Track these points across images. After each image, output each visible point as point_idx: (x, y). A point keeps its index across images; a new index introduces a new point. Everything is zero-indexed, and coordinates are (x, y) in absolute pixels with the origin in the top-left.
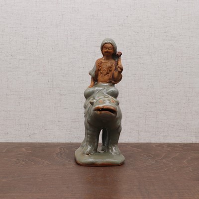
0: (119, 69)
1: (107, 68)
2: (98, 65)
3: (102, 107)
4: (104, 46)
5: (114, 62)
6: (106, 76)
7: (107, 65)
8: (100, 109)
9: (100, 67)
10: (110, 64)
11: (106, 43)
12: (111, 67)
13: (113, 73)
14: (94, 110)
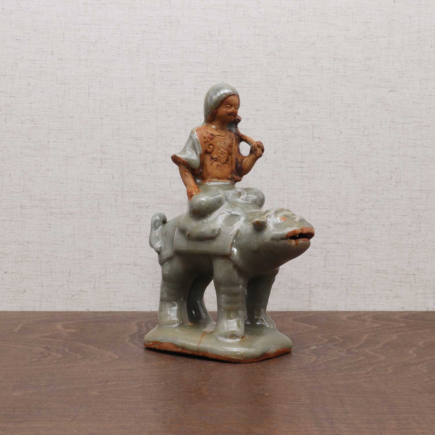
1: (226, 148)
2: (205, 142)
3: (300, 231)
4: (226, 100)
5: (233, 135)
6: (227, 164)
7: (225, 141)
8: (296, 235)
9: (211, 146)
10: (229, 140)
11: (231, 94)
12: (231, 146)
13: (237, 159)
14: (282, 238)
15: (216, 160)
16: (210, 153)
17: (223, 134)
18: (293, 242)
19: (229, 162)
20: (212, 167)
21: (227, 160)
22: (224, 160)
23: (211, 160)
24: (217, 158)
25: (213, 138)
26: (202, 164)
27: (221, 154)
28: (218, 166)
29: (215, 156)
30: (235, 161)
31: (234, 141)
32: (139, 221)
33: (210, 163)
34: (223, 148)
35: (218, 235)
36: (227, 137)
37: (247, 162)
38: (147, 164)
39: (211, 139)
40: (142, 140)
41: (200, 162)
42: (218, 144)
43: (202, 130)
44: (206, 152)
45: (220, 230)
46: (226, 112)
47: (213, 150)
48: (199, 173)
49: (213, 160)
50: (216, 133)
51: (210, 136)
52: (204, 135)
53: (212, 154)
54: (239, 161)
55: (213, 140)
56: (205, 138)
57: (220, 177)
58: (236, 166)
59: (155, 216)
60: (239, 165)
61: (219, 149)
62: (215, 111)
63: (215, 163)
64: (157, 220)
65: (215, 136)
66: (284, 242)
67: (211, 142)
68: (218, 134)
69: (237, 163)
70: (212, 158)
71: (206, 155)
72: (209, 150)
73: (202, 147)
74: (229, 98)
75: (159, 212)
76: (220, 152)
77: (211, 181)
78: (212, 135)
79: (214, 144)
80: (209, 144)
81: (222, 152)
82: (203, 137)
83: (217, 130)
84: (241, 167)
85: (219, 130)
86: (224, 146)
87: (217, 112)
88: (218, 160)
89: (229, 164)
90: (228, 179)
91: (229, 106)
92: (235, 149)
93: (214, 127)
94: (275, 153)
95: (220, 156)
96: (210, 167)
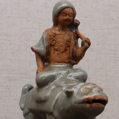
0: (86, 44)
1: (65, 42)
2: (50, 39)
3: (93, 98)
4: (63, 11)
5: (72, 34)
6: (64, 53)
7: (64, 38)
8: (90, 101)
9: (54, 41)
10: (68, 37)
11: (66, 7)
12: (69, 41)
13: (73, 50)
14: (80, 103)
15: (57, 50)
16: (54, 46)
17: (63, 33)
18: (88, 105)
19: (68, 52)
20: (54, 55)
21: (66, 50)
22: (63, 50)
23: (54, 50)
24: (57, 49)
25: (56, 36)
26: (48, 53)
27: (60, 46)
28: (58, 54)
29: (56, 48)
30: (71, 51)
31: (72, 38)
32: (9, 89)
33: (53, 52)
34: (62, 42)
35: (47, 100)
36: (66, 35)
37: (79, 52)
38: (14, 52)
39: (54, 37)
40: (11, 36)
41: (47, 52)
42: (59, 40)
43: (50, 31)
44: (51, 45)
45: (49, 97)
46: (63, 19)
47: (55, 44)
48: (47, 59)
49: (55, 51)
50: (58, 33)
51: (53, 35)
52: (50, 34)
53: (55, 46)
54: (75, 51)
55: (56, 38)
56: (50, 36)
57: (59, 61)
58: (73, 54)
59: (25, 86)
60: (74, 54)
61: (59, 43)
62: (57, 18)
63: (56, 52)
64: (26, 88)
65: (57, 34)
66: (81, 105)
67: (54, 39)
68: (59, 33)
69: (73, 52)
70: (55, 49)
71: (51, 47)
72: (53, 44)
73: (48, 42)
74: (64, 10)
75: (28, 83)
76: (59, 45)
77: (53, 64)
78: (55, 34)
79: (56, 40)
80: (53, 39)
81: (61, 45)
82: (49, 36)
83: (59, 30)
84: (76, 55)
85: (60, 31)
86: (63, 41)
87: (58, 19)
88: (58, 50)
89: (67, 53)
90: (65, 63)
91: (65, 15)
92: (72, 43)
93: (57, 28)
94: (97, 44)
95: (59, 48)
96: (53, 55)
